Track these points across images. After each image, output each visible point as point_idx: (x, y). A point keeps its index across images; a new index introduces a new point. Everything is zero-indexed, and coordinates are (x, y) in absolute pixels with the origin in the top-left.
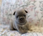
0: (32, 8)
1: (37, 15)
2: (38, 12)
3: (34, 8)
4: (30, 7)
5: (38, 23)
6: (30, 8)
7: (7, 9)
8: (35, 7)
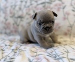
0: (59, 7)
1: (67, 19)
2: (68, 14)
3: (62, 7)
4: (56, 5)
5: (69, 31)
6: (56, 7)
7: (13, 7)
8: (64, 5)
